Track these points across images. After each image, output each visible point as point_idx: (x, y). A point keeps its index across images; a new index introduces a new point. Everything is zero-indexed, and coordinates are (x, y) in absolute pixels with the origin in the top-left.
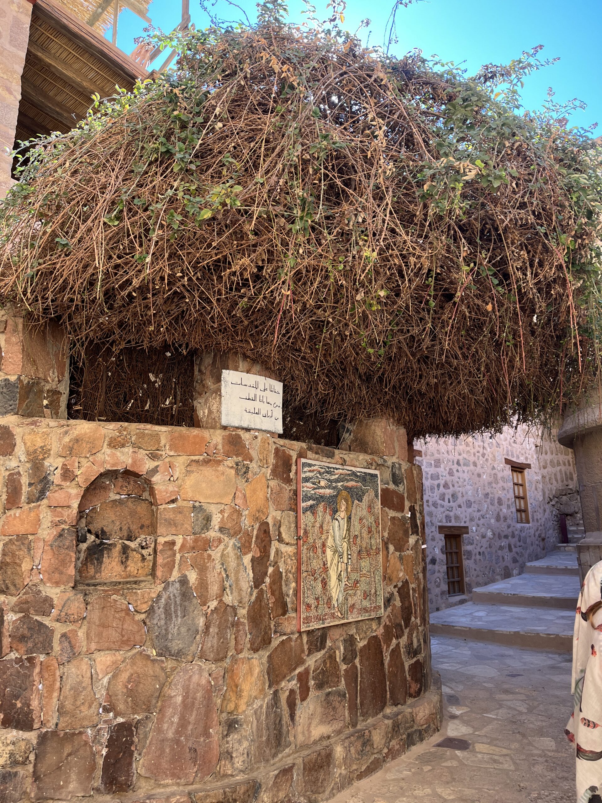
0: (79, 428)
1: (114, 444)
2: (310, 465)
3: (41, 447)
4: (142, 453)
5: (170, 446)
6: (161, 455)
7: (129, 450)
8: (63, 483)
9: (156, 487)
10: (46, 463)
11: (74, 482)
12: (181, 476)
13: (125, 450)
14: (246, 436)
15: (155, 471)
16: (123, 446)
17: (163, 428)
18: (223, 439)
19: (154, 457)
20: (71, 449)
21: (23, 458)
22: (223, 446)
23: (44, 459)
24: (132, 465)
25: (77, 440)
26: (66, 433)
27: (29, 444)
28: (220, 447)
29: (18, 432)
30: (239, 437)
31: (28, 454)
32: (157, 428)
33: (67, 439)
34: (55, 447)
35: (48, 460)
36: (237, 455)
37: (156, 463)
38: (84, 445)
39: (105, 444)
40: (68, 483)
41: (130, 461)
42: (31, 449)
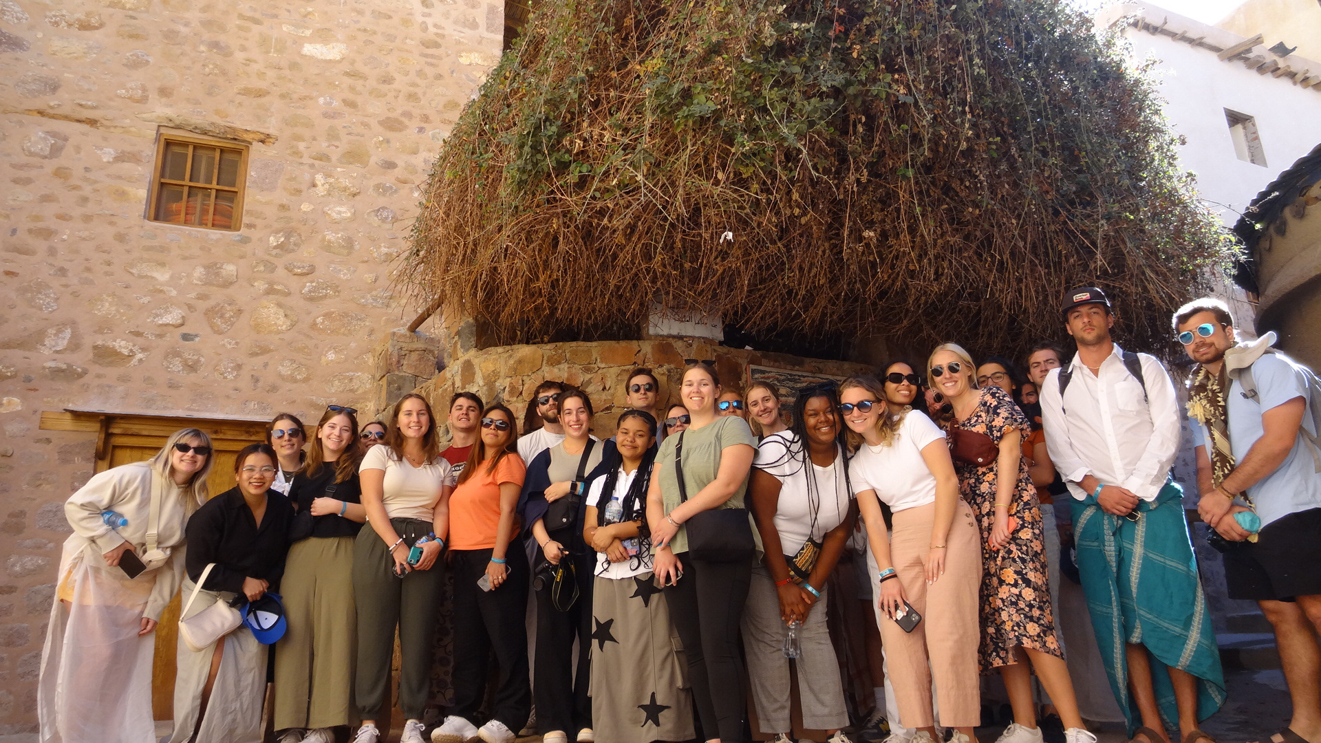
0: (520, 351)
1: (553, 362)
2: (763, 372)
3: (493, 371)
4: (577, 368)
5: (601, 359)
6: (594, 368)
7: (565, 366)
8: (511, 399)
9: (590, 397)
10: (497, 384)
11: (521, 398)
12: (613, 386)
13: (562, 366)
14: (679, 346)
15: (589, 382)
16: (559, 363)
17: (594, 344)
18: (653, 348)
19: (587, 370)
20: (515, 370)
21: (481, 383)
22: (653, 355)
23: (495, 381)
24: (568, 379)
25: (520, 362)
26: (511, 356)
27: (484, 370)
28: (649, 356)
29: (476, 362)
30: (670, 345)
31: (484, 379)
32: (589, 344)
33: (512, 362)
34: (503, 370)
35: (499, 381)
36: (669, 363)
37: (588, 376)
38: (526, 365)
39: (545, 362)
40: (515, 399)
41: (566, 375)
42: (486, 374)
